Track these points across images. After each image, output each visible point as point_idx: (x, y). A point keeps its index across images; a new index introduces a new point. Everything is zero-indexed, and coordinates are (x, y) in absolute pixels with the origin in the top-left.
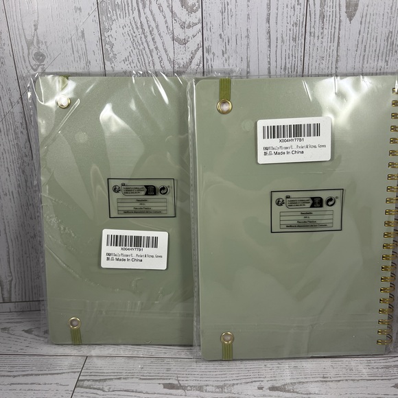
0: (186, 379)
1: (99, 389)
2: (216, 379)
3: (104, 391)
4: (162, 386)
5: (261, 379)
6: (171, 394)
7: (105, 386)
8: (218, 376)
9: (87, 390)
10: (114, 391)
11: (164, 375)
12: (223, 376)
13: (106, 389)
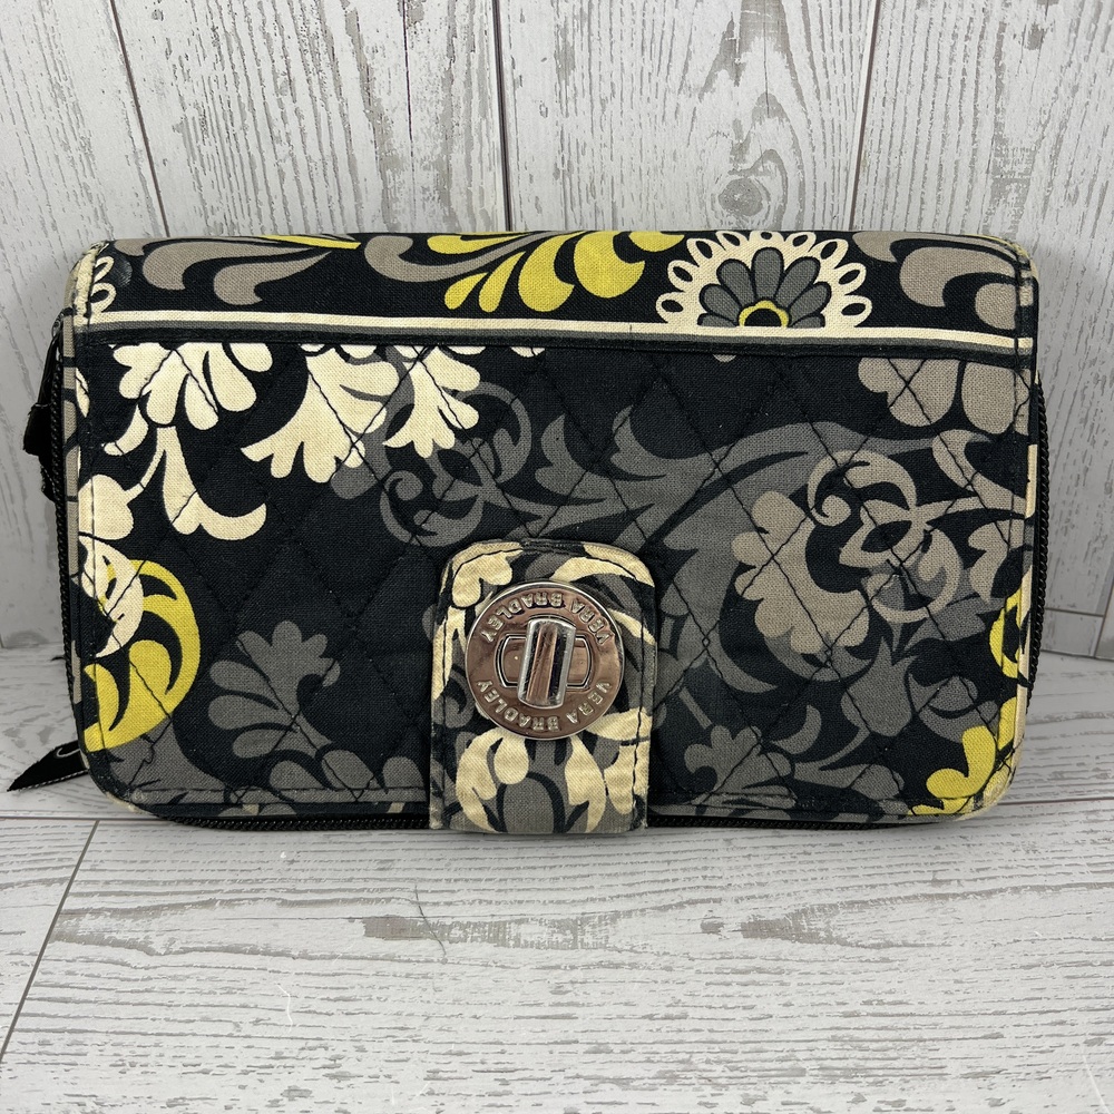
0: (448, 897)
1: (131, 945)
2: (554, 896)
3: (150, 952)
4: (359, 927)
5: (715, 894)
6: (391, 958)
7: (156, 931)
8: (560, 884)
9: (91, 950)
10: (186, 951)
11: (370, 885)
12: (579, 883)
13: (158, 944)
